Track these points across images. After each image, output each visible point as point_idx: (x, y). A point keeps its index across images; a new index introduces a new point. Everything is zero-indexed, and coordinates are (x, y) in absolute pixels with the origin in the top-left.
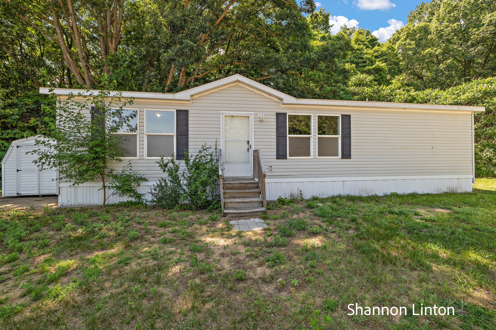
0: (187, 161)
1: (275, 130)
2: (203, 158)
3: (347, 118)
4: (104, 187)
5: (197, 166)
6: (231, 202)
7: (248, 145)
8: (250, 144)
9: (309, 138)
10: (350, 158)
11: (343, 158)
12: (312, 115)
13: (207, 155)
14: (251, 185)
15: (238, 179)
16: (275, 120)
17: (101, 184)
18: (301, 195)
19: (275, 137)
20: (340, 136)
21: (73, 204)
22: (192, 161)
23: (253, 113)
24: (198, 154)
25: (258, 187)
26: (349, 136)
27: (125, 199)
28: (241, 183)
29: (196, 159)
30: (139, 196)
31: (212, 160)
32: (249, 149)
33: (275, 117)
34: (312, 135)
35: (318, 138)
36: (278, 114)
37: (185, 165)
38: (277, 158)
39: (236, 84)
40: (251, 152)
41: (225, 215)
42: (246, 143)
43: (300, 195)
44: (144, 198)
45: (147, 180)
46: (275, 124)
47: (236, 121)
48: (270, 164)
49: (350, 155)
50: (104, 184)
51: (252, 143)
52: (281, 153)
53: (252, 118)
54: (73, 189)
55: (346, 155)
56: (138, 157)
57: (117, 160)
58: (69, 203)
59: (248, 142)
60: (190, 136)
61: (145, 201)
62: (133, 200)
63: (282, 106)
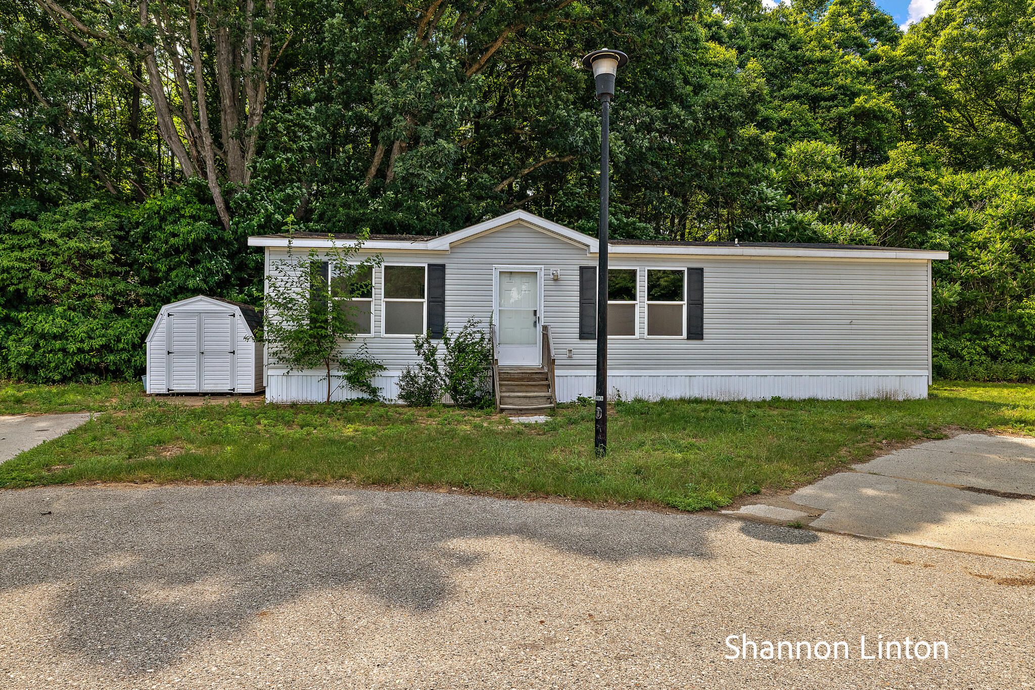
0: (446, 340)
1: (578, 293)
2: (469, 337)
3: (697, 274)
4: (329, 376)
5: (460, 349)
6: (509, 397)
7: (534, 317)
8: (538, 316)
9: (634, 305)
10: (702, 339)
11: (689, 338)
12: (638, 268)
13: (474, 332)
14: (537, 376)
15: (518, 367)
16: (578, 278)
17: (324, 373)
18: (619, 396)
19: (578, 304)
20: (685, 302)
21: (285, 400)
22: (453, 340)
23: (543, 266)
24: (461, 330)
25: (547, 379)
26: (700, 302)
27: (355, 395)
28: (522, 373)
29: (459, 337)
30: (374, 391)
31: (482, 339)
32: (536, 322)
33: (578, 272)
34: (637, 302)
35: (649, 305)
36: (582, 269)
37: (444, 346)
38: (581, 338)
39: (516, 222)
40: (539, 328)
41: (502, 410)
42: (532, 314)
43: (617, 397)
44: (380, 394)
45: (385, 369)
46: (578, 283)
47: (517, 280)
48: (570, 347)
49: (702, 334)
50: (329, 373)
51: (541, 314)
52: (586, 330)
53: (541, 275)
54: (285, 378)
55: (696, 333)
56: (372, 334)
57: (346, 338)
58: (280, 399)
59: (535, 311)
60: (447, 303)
61: (381, 399)
62: (366, 396)
63: (588, 255)
